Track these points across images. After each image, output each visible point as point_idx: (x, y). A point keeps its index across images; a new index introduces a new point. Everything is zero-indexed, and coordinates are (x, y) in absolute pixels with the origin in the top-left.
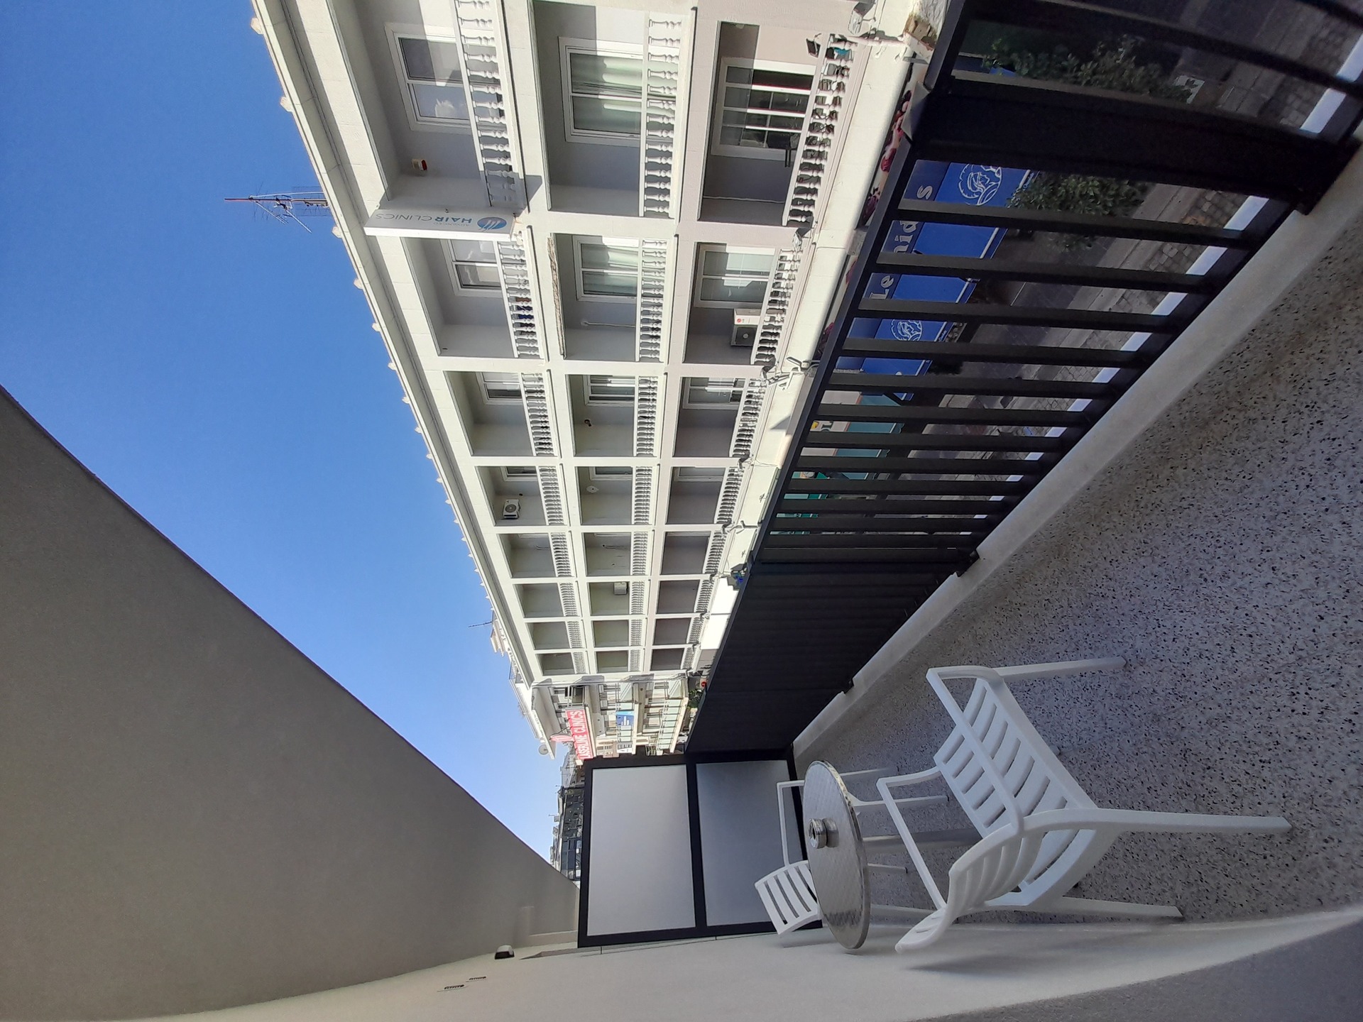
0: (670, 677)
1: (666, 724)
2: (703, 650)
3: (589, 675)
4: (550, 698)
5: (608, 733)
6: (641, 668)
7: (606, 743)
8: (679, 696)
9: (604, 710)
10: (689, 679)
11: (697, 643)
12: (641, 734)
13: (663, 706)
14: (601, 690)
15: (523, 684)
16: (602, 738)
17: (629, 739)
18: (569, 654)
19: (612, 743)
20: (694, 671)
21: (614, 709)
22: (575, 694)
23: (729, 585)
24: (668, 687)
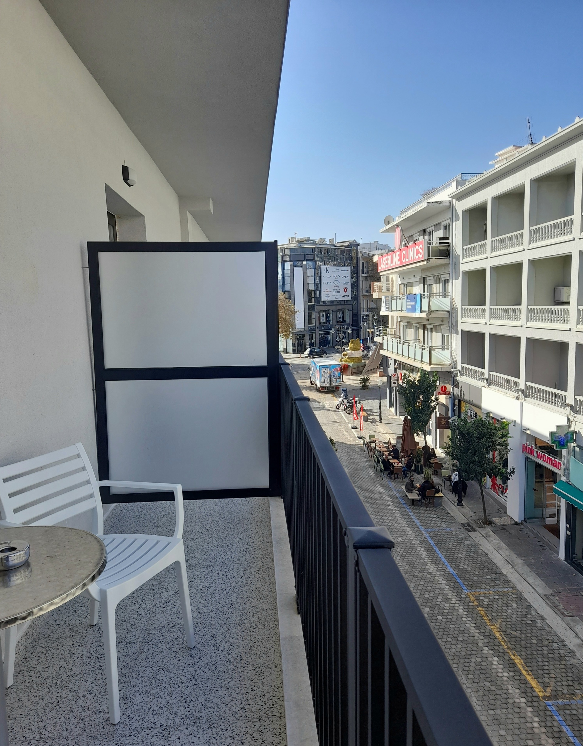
0: (454, 353)
1: (406, 347)
2: (481, 389)
3: (461, 262)
4: (440, 221)
5: (402, 286)
6: (465, 320)
7: (392, 284)
8: (433, 361)
9: (424, 281)
10: (451, 373)
11: (489, 384)
12: (399, 320)
13: (424, 343)
14: (444, 277)
15: (455, 189)
16: (396, 280)
17: (394, 308)
18: (485, 238)
19: (392, 291)
20: (459, 378)
21: (424, 292)
22: (441, 248)
23: (557, 427)
24: (443, 349)
